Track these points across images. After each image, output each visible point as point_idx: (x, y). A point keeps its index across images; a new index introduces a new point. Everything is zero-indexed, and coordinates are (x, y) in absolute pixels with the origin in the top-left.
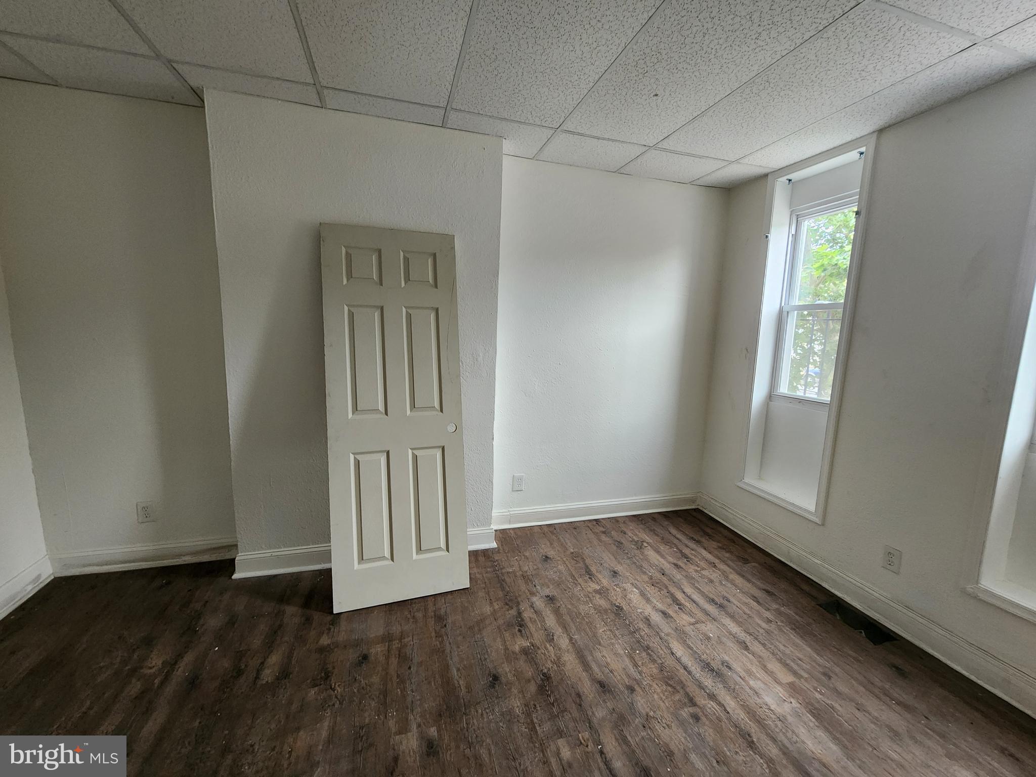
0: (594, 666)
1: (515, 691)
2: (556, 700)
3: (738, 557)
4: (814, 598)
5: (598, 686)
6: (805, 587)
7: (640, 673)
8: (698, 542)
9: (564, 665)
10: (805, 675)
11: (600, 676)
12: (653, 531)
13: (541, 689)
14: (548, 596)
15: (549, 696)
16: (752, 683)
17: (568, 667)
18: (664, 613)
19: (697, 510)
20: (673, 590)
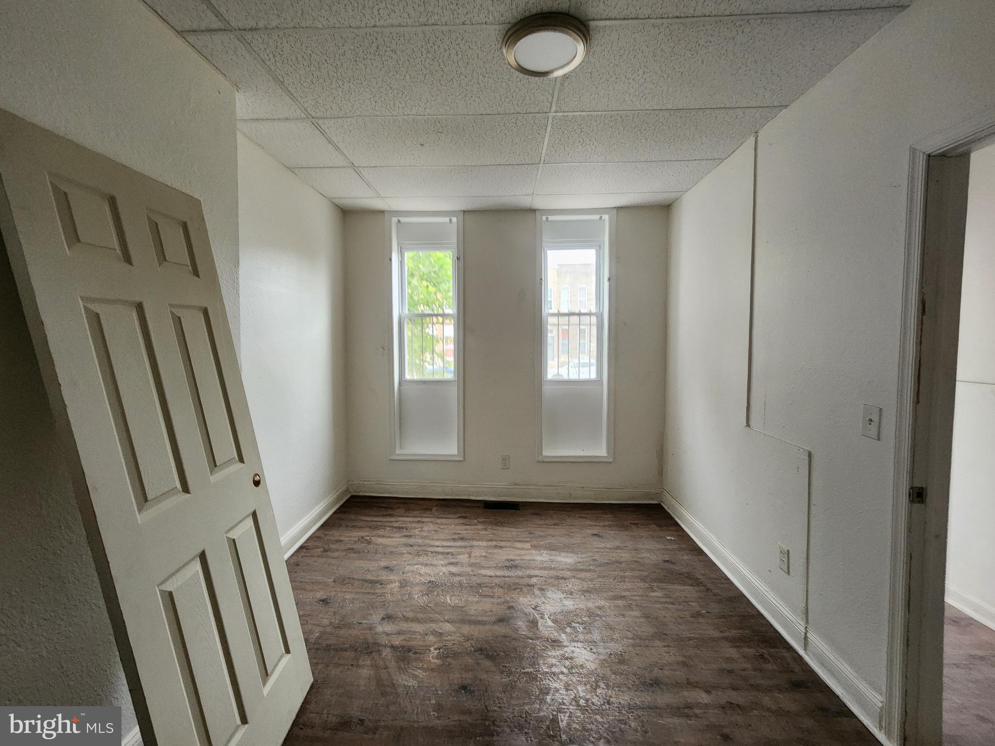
0: (484, 619)
1: (484, 676)
2: (504, 652)
3: (422, 509)
4: (479, 507)
5: (500, 624)
6: (468, 504)
7: (499, 597)
8: (391, 515)
9: (472, 635)
10: (529, 539)
11: (493, 619)
12: (354, 526)
13: (489, 657)
14: (383, 619)
15: (498, 655)
16: (526, 558)
17: (476, 634)
18: (452, 564)
19: (352, 497)
20: (430, 549)
